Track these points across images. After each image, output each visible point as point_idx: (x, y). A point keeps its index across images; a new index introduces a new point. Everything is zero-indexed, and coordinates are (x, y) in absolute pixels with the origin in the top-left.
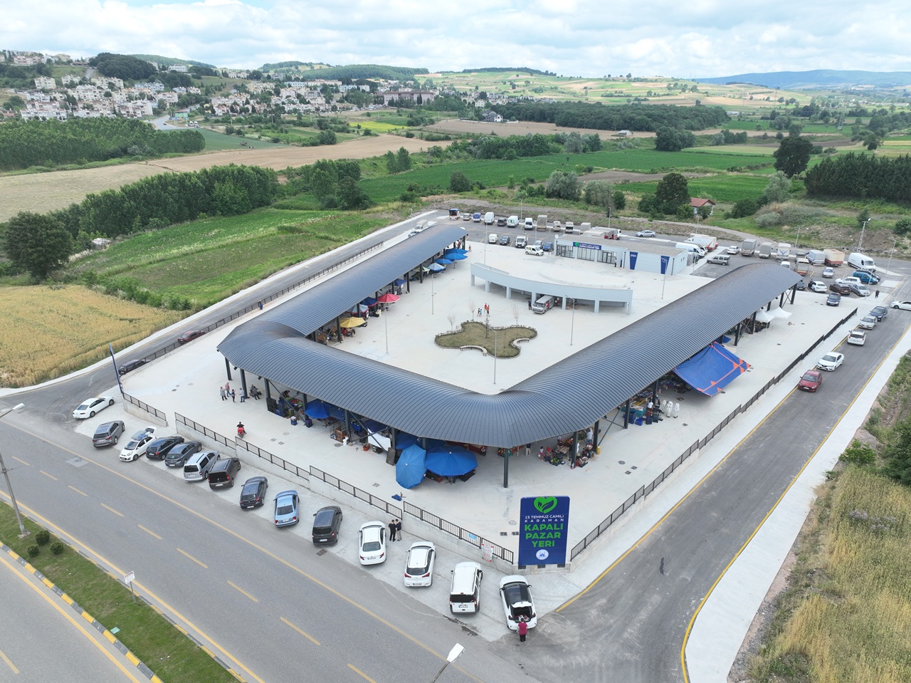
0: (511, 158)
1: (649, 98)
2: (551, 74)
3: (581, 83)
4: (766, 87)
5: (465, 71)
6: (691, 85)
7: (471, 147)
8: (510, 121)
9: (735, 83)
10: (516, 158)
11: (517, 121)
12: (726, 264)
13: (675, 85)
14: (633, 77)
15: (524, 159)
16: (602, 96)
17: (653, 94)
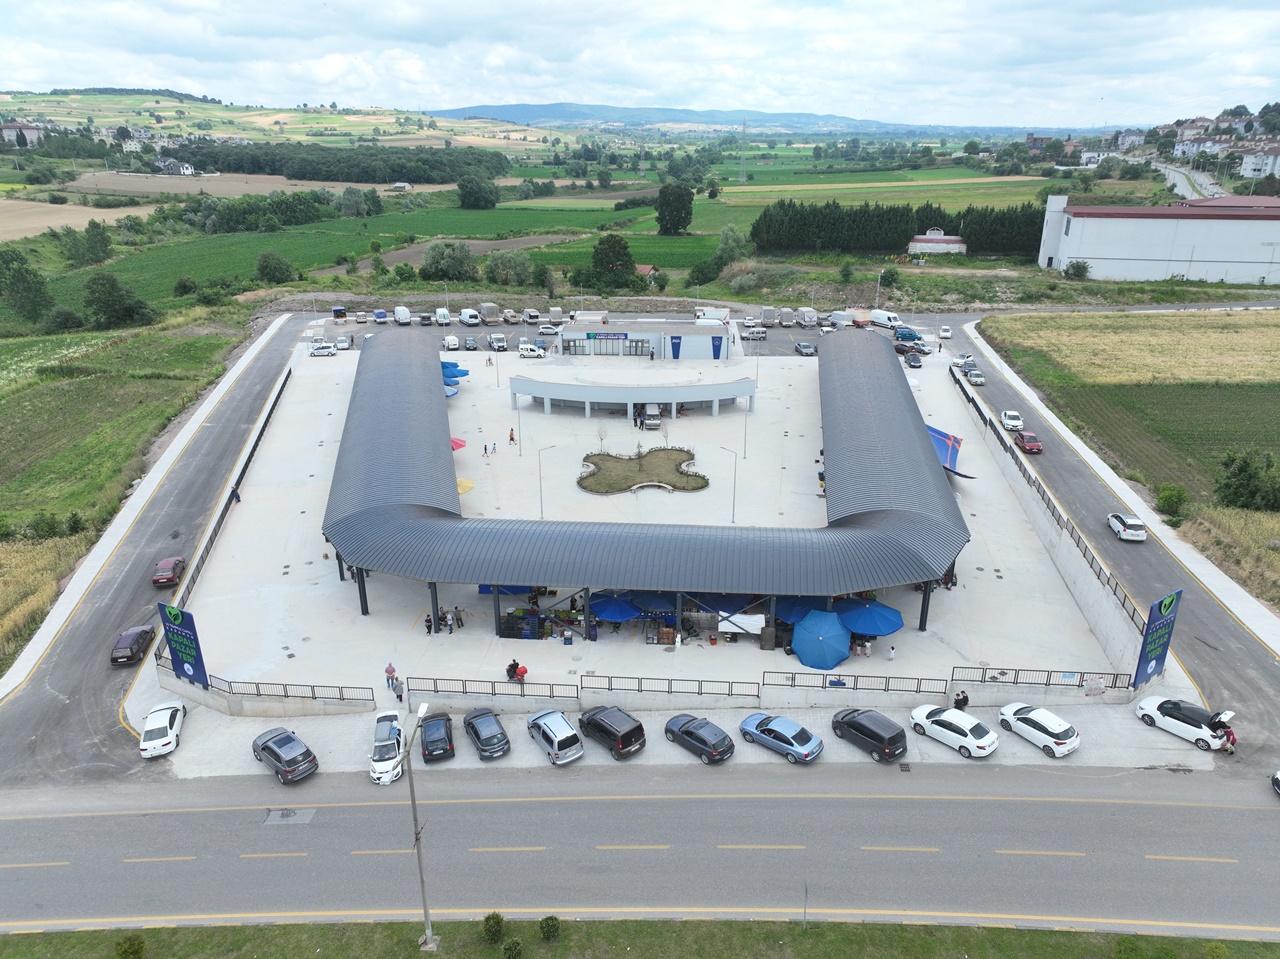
0: (272, 229)
1: (379, 138)
2: (213, 101)
3: (266, 115)
4: (514, 123)
5: (55, 93)
6: (426, 120)
7: (191, 216)
8: (205, 173)
9: (475, 118)
10: (280, 229)
11: (218, 174)
12: (764, 338)
13: (405, 120)
14: (340, 107)
15: (292, 230)
16: (308, 135)
17: (382, 132)
